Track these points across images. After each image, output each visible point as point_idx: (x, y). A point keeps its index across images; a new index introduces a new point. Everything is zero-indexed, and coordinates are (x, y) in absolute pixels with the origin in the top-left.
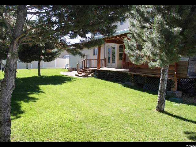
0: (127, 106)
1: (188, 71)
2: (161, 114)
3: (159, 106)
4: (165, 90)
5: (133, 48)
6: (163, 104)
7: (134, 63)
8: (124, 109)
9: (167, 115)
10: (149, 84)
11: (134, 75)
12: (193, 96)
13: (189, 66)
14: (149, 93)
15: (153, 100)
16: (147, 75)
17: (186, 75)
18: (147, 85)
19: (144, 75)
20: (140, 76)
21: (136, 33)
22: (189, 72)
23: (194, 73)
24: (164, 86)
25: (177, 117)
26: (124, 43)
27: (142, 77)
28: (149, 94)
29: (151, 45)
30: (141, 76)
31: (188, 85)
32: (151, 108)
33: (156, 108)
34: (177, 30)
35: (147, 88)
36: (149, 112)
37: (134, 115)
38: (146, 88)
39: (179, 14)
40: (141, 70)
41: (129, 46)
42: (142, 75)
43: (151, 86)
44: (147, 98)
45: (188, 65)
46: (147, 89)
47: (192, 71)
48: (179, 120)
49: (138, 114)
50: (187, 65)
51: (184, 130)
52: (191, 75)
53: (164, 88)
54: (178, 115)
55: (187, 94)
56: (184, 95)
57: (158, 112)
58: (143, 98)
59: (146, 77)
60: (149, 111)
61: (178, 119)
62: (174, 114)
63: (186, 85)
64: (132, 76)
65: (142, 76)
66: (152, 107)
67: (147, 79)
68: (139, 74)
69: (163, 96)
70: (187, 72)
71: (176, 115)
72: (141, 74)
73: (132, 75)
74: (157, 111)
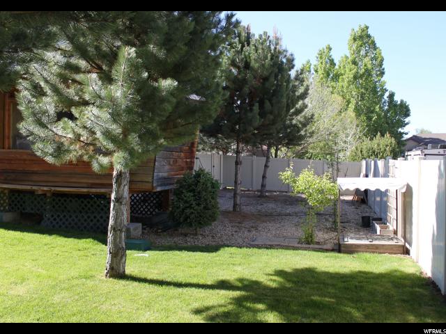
0: (23, 280)
1: (155, 174)
2: (123, 282)
3: (115, 266)
4: (125, 223)
5: (45, 120)
6: (122, 258)
7: (49, 159)
8: (21, 290)
9: (136, 284)
10: (58, 213)
11: (12, 191)
12: (165, 231)
13: (156, 164)
14: (66, 237)
15: (82, 253)
16: (53, 189)
17: (150, 185)
18: (52, 216)
19: (45, 189)
20: (32, 192)
21: (46, 81)
22: (157, 176)
23: (165, 178)
24: (123, 214)
25: (161, 283)
26: (18, 105)
27: (39, 196)
28: (66, 239)
29: (109, 116)
30: (36, 193)
31: (142, 207)
32: (90, 273)
33: (106, 271)
34: (167, 84)
35: (54, 223)
36: (90, 283)
37: (56, 299)
38: (52, 223)
39: (166, 49)
40: (35, 178)
41: (34, 114)
42: (40, 189)
43: (58, 216)
44: (64, 249)
45: (155, 160)
46: (54, 226)
47: (161, 174)
48: (168, 288)
49: (65, 294)
50: (153, 161)
51: (190, 307)
52: (160, 183)
53: (121, 220)
54: (160, 278)
55: (151, 228)
56: (146, 231)
57: (111, 279)
58: (56, 251)
59: (48, 195)
60: (88, 281)
61: (164, 287)
62: (150, 277)
63: (137, 206)
64: (5, 194)
65: (40, 193)
66: (91, 270)
67: (54, 200)
68: (29, 187)
69: (121, 238)
70: (153, 178)
71: (155, 278)
72: (34, 188)
73: (6, 191)
74: (110, 277)
